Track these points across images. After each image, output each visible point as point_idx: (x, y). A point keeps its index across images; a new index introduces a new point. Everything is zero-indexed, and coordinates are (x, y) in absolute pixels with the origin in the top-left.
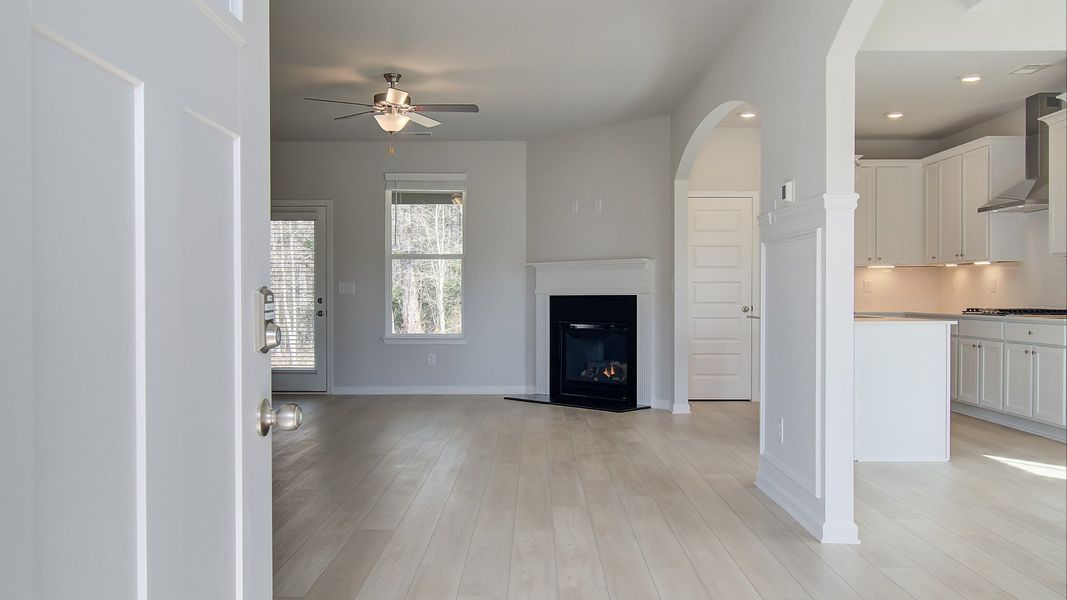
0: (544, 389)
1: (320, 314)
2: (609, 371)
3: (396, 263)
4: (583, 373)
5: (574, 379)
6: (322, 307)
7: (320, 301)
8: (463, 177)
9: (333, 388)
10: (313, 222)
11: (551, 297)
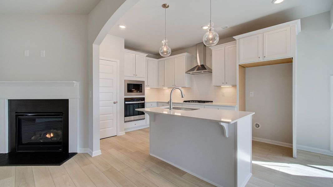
2: (50, 135)
11: (9, 100)
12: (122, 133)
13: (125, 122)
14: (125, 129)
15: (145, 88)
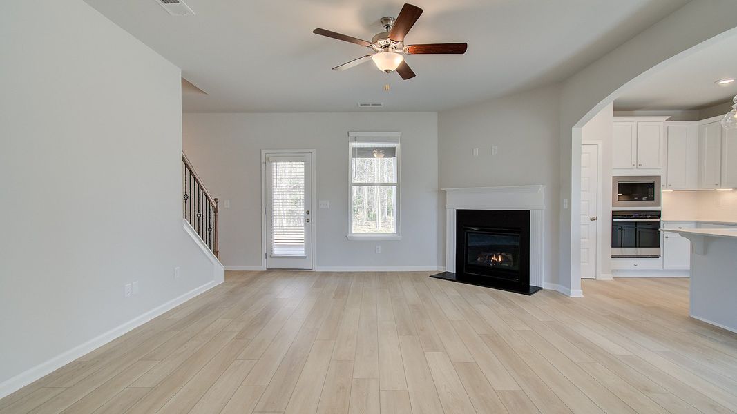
0: (452, 268)
1: (308, 221)
2: (497, 257)
3: (354, 188)
4: (479, 259)
5: (473, 263)
6: (309, 217)
7: (308, 213)
8: (398, 134)
9: (316, 267)
10: (303, 163)
11: (457, 210)
12: (608, 277)
13: (613, 257)
14: (613, 271)
15: (662, 191)
